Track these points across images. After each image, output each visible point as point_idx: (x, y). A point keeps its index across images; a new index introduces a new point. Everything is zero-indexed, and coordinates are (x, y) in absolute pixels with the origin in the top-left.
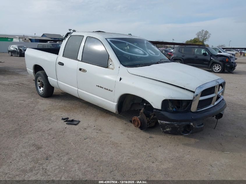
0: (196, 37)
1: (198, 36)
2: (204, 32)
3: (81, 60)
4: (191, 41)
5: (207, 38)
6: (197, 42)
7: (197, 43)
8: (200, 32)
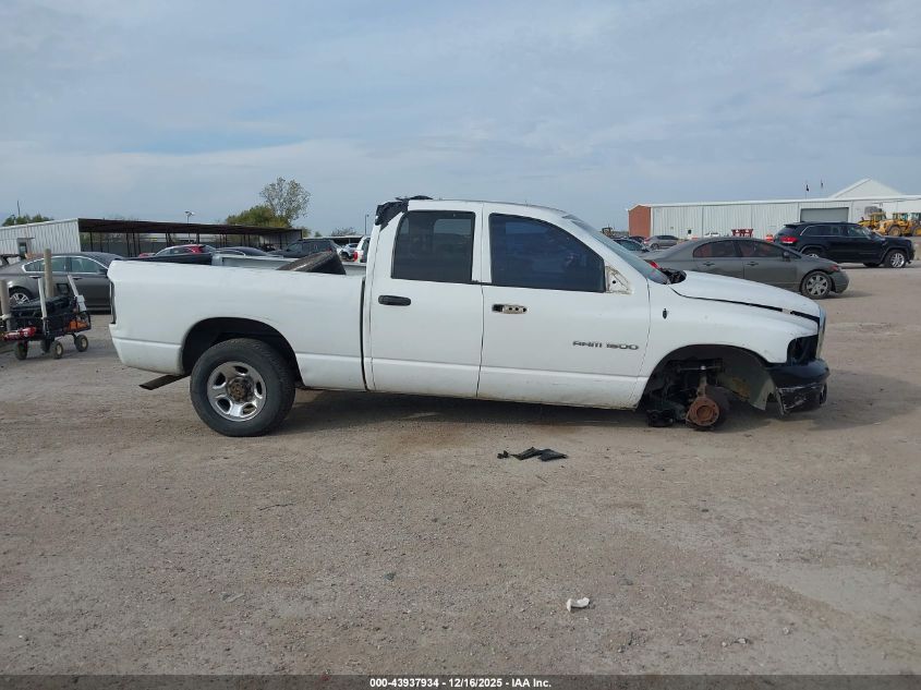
0: (261, 202)
1: (270, 199)
2: (286, 187)
3: (490, 281)
4: (244, 217)
5: (298, 207)
6: (267, 220)
7: (272, 225)
8: (273, 185)
